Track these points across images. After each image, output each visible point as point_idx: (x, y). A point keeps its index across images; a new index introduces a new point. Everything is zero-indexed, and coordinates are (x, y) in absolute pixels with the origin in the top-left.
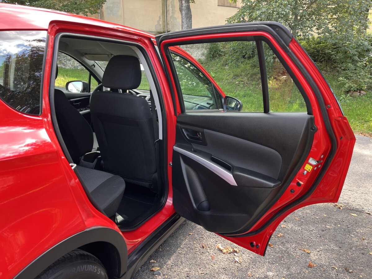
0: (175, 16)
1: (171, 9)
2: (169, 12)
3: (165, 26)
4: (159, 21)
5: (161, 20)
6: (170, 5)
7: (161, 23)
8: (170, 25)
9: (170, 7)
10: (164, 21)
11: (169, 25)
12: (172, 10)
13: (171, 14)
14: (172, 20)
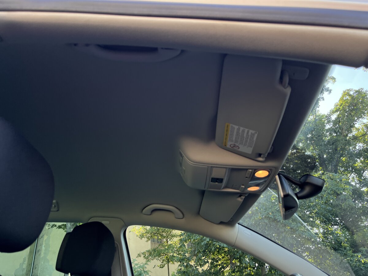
0: (48, 258)
1: (43, 248)
2: (40, 252)
3: (30, 271)
4: (21, 265)
5: (26, 262)
6: (42, 244)
7: (25, 266)
8: (39, 269)
9: (43, 246)
10: (29, 265)
11: (37, 269)
12: (45, 250)
13: (42, 255)
14: (42, 263)
